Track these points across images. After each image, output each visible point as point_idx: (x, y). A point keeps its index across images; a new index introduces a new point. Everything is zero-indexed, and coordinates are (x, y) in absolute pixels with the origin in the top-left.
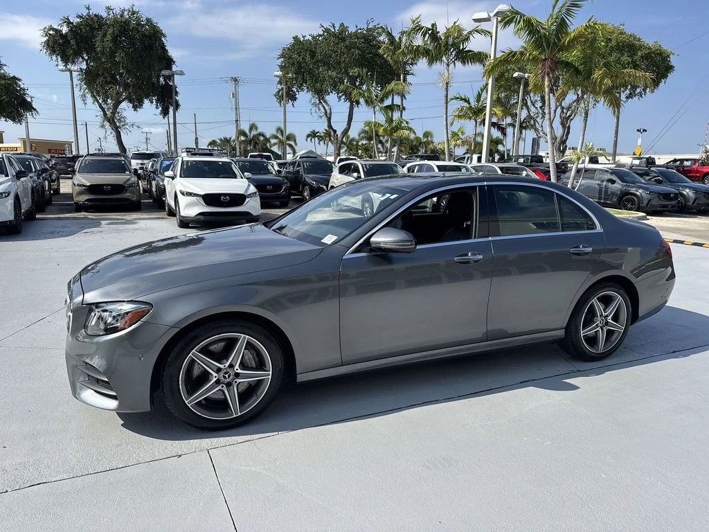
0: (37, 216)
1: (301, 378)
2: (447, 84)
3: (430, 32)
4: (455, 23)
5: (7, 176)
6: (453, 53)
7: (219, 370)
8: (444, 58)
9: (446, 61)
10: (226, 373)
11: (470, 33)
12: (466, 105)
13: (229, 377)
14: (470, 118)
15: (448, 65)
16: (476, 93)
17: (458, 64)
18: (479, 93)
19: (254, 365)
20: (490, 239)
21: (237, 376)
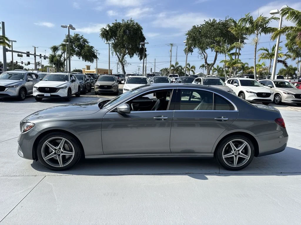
0: (81, 96)
2: (256, 43)
3: (249, 20)
4: (261, 15)
5: (68, 81)
6: (261, 29)
8: (256, 32)
9: (256, 33)
10: (58, 151)
12: (267, 53)
14: (268, 58)
15: (257, 35)
16: (272, 47)
17: (263, 34)
19: (69, 150)
20: (174, 111)
21: (62, 152)
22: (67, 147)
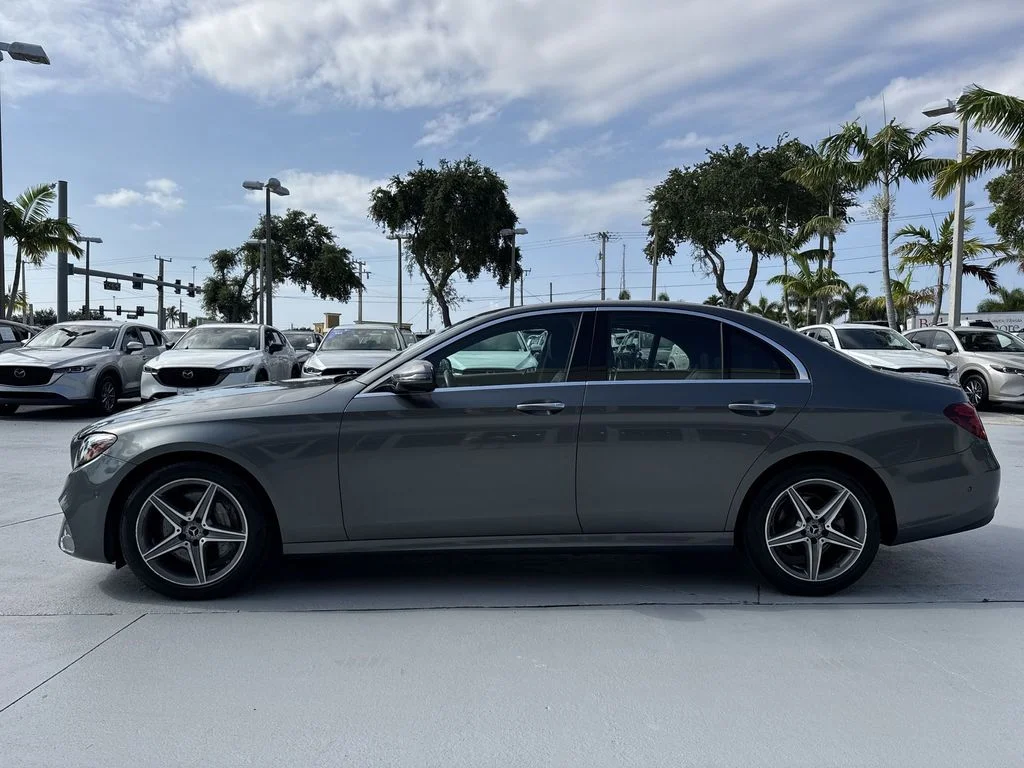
1: (288, 549)
2: (886, 211)
4: (892, 122)
6: (897, 166)
7: (183, 524)
8: (881, 175)
9: (883, 179)
10: (193, 528)
11: (925, 134)
12: (924, 241)
13: (197, 532)
14: (931, 261)
15: (887, 184)
16: (940, 222)
17: (906, 181)
18: (946, 221)
19: (229, 524)
20: (587, 383)
21: (206, 533)
22: (223, 514)
